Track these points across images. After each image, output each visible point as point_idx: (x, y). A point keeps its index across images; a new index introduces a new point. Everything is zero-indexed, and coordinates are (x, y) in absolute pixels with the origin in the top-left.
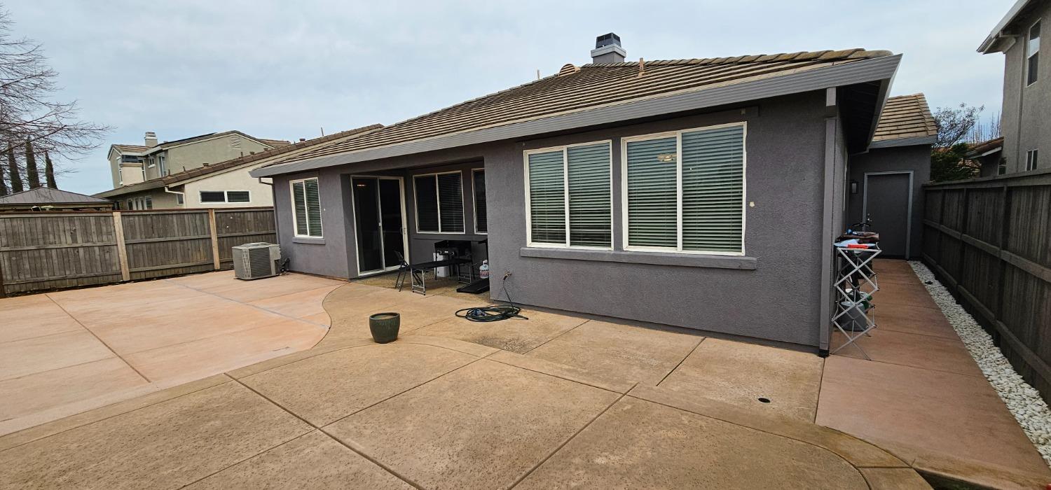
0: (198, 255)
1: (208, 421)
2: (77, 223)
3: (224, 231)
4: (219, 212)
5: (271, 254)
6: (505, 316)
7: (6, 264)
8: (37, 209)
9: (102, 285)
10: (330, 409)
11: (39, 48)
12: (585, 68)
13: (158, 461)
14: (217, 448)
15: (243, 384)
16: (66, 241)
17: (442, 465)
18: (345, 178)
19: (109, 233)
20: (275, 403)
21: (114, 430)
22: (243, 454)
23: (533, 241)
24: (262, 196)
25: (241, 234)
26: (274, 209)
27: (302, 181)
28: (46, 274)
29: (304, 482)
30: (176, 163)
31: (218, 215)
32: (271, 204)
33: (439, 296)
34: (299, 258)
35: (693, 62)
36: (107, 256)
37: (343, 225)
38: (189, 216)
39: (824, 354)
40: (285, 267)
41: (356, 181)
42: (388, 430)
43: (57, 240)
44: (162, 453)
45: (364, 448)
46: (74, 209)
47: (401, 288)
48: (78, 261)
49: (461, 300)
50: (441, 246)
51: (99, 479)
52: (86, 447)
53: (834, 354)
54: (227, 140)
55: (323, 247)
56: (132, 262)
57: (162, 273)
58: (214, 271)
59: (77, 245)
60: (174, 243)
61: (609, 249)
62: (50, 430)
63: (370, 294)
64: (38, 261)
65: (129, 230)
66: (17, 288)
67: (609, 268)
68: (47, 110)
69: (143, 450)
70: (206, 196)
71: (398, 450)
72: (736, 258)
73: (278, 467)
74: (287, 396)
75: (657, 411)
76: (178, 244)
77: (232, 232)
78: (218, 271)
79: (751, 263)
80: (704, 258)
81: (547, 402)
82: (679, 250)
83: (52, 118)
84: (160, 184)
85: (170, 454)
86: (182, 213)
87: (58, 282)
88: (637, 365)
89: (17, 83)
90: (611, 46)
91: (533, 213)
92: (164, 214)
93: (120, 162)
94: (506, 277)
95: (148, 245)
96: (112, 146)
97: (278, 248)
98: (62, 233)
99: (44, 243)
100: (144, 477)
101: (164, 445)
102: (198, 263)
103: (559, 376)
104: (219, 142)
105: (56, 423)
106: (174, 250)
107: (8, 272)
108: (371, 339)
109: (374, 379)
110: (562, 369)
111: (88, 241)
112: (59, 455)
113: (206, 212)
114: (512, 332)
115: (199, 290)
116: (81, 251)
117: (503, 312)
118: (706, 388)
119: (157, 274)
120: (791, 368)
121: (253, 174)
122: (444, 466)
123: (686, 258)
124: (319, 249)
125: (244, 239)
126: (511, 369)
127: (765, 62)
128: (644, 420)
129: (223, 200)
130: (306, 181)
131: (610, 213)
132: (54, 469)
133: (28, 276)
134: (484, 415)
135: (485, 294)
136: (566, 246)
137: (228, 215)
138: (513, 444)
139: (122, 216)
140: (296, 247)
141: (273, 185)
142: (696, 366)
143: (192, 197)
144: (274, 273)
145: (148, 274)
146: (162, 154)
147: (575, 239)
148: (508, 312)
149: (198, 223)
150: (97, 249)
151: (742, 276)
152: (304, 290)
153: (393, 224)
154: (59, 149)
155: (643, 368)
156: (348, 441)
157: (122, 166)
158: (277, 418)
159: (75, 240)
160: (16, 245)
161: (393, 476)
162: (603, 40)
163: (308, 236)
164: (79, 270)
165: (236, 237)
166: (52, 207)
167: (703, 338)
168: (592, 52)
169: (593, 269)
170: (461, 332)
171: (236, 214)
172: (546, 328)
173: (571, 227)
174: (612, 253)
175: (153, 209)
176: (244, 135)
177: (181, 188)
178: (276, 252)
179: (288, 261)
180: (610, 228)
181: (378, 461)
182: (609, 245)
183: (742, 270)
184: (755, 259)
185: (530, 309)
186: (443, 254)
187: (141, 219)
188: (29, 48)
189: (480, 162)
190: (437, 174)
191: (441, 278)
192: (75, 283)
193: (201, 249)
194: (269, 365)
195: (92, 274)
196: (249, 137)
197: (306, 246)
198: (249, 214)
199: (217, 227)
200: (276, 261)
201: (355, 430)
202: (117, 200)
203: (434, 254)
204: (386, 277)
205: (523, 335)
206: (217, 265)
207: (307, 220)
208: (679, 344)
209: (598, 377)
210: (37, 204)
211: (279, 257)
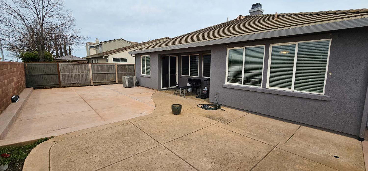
0: (112, 78)
1: (126, 137)
2: (80, 66)
3: (119, 71)
4: (119, 65)
5: (134, 80)
6: (216, 109)
7: (62, 78)
8: (68, 62)
9: (85, 86)
10: (164, 138)
11: (71, 12)
12: (247, 17)
13: (114, 149)
14: (131, 147)
15: (133, 124)
16: (77, 72)
17: (210, 166)
18: (159, 56)
19: (88, 70)
20: (145, 133)
21: (98, 136)
22: (139, 151)
23: (228, 82)
24: (131, 60)
25: (124, 72)
26: (135, 65)
27: (145, 56)
28: (71, 82)
29: (162, 165)
30: (105, 49)
31: (118, 66)
32: (134, 63)
33: (190, 99)
34: (142, 81)
35: (300, 14)
36: (87, 77)
37: (157, 72)
38: (110, 66)
39: (361, 140)
40: (138, 84)
41: (162, 57)
42: (186, 149)
43: (74, 72)
44: (114, 146)
45: (179, 154)
46: (77, 62)
47: (176, 94)
48: (79, 78)
49: (198, 101)
50: (190, 81)
51: (98, 152)
52: (92, 141)
53: (366, 140)
54: (119, 41)
55: (150, 79)
56: (94, 80)
57: (102, 83)
58: (116, 84)
59: (79, 73)
60: (105, 74)
61: (260, 87)
62: (81, 133)
63: (166, 96)
64: (69, 77)
65: (93, 69)
66: (64, 85)
67: (259, 94)
68: (72, 31)
69: (108, 144)
70: (115, 60)
71: (192, 158)
72: (320, 95)
73: (152, 157)
74: (148, 131)
75: (292, 156)
76: (106, 74)
77: (122, 72)
78: (117, 84)
79: (327, 98)
80: (304, 94)
81: (243, 146)
82: (292, 90)
83: (74, 34)
84: (101, 55)
85: (116, 147)
86: (108, 65)
87: (74, 84)
88: (274, 134)
89: (66, 23)
90: (258, 8)
91: (229, 71)
92: (103, 65)
93: (89, 48)
94: (216, 94)
95: (98, 74)
96: (87, 43)
97: (136, 78)
98: (76, 69)
99: (71, 72)
100: (110, 154)
101: (114, 143)
102: (112, 81)
103: (245, 135)
104: (117, 42)
105: (82, 131)
106: (105, 76)
107: (62, 80)
108: (171, 113)
109: (176, 128)
110: (245, 133)
111: (82, 72)
112: (85, 142)
113: (114, 65)
114: (220, 115)
115: (113, 90)
116: (80, 75)
117: (215, 107)
118: (307, 148)
119: (100, 84)
120: (346, 144)
121: (129, 53)
122: (211, 167)
123: (296, 93)
124: (149, 79)
125: (125, 74)
126: (225, 130)
127: (342, 13)
128: (287, 159)
129: (119, 61)
130: (146, 56)
131: (262, 73)
132: (84, 147)
133: (67, 82)
134: (220, 148)
135: (207, 99)
136: (242, 85)
137: (121, 66)
138: (235, 162)
139: (91, 65)
140: (141, 78)
141: (135, 57)
142: (300, 137)
143: (110, 60)
144: (134, 86)
145: (98, 83)
146: (101, 46)
147: (245, 82)
148: (217, 107)
149: (112, 68)
150: (84, 75)
151: (322, 103)
152: (144, 92)
153: (173, 72)
154: (75, 43)
155: (276, 136)
156: (173, 151)
157: (90, 49)
158: (147, 139)
159: (79, 72)
160: (64, 72)
161: (192, 167)
162: (254, 6)
163: (145, 75)
164: (80, 81)
165: (123, 73)
166: (72, 61)
167: (300, 126)
168: (250, 10)
169: (252, 94)
170: (201, 113)
171: (123, 66)
172: (233, 115)
173: (244, 78)
174: (261, 89)
175: (99, 63)
176: (124, 40)
177: (107, 57)
178: (135, 79)
179: (139, 82)
180: (261, 79)
181: (185, 160)
182: (260, 86)
183: (322, 100)
184: (329, 96)
185: (225, 107)
186: (191, 84)
187: (97, 66)
188: (69, 12)
189: (209, 51)
190: (190, 55)
191: (189, 92)
192: (78, 85)
193: (113, 77)
194: (141, 119)
195: (83, 82)
196: (126, 41)
197: (145, 78)
198: (127, 66)
199: (118, 70)
200: (135, 82)
201: (174, 147)
202: (89, 60)
203: (187, 84)
204: (170, 90)
205: (224, 116)
206: (117, 82)
207: (146, 70)
208: (290, 127)
209: (262, 138)
210: (68, 60)
211: (136, 81)
